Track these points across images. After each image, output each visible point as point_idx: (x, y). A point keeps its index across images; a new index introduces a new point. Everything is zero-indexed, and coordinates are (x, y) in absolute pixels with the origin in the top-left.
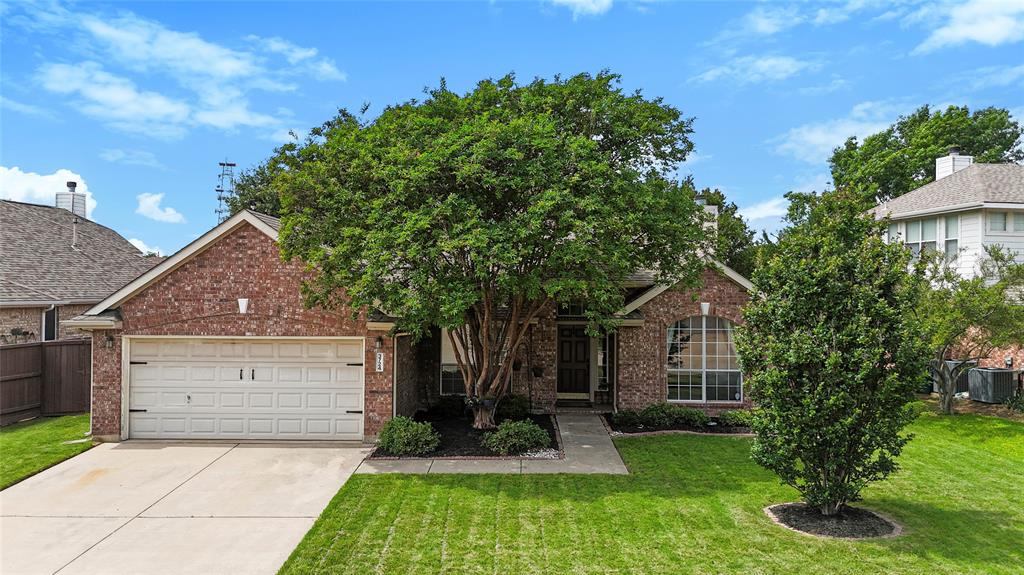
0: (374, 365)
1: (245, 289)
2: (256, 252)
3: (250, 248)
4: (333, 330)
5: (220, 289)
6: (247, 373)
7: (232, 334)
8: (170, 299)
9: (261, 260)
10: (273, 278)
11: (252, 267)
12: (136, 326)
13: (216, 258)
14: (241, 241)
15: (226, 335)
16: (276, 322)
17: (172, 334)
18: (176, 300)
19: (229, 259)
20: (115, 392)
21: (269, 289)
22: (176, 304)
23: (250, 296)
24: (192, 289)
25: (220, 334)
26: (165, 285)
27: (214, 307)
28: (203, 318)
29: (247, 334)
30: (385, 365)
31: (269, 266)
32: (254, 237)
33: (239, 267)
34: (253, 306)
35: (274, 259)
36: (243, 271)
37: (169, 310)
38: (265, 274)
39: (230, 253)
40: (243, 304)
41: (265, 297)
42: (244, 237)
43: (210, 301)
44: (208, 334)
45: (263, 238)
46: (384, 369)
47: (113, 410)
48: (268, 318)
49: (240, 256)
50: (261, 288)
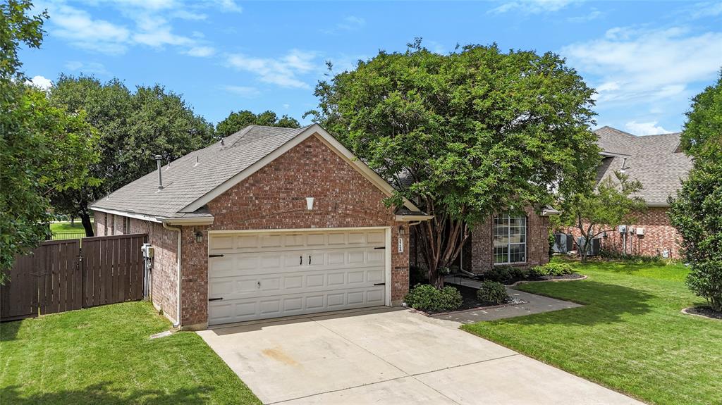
0: (397, 248)
1: (311, 189)
2: (319, 159)
3: (315, 156)
4: (371, 222)
5: (292, 189)
6: (305, 259)
7: (301, 227)
8: (251, 198)
9: (323, 165)
10: (331, 181)
11: (316, 171)
12: (222, 223)
13: (288, 163)
14: (308, 150)
15: (296, 228)
16: (333, 217)
17: (253, 228)
18: (256, 199)
19: (299, 164)
20: (203, 283)
21: (328, 190)
22: (257, 202)
23: (315, 195)
24: (270, 189)
25: (291, 228)
26: (247, 185)
27: (288, 205)
28: (279, 214)
29: (312, 226)
30: (404, 248)
31: (329, 171)
32: (317, 147)
33: (307, 171)
34: (317, 203)
35: (332, 166)
36: (310, 174)
37: (250, 207)
38: (326, 178)
39: (300, 159)
40: (310, 201)
41: (325, 196)
42: (309, 147)
43: (284, 199)
44: (282, 228)
45: (324, 148)
46: (404, 251)
47: (201, 300)
48: (328, 213)
49: (308, 162)
50: (323, 189)
